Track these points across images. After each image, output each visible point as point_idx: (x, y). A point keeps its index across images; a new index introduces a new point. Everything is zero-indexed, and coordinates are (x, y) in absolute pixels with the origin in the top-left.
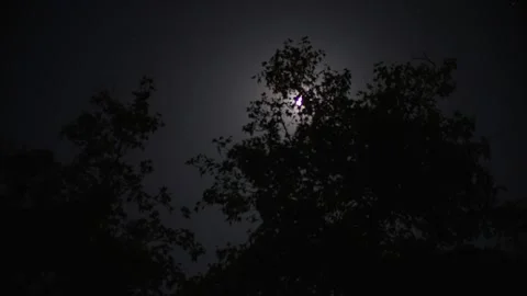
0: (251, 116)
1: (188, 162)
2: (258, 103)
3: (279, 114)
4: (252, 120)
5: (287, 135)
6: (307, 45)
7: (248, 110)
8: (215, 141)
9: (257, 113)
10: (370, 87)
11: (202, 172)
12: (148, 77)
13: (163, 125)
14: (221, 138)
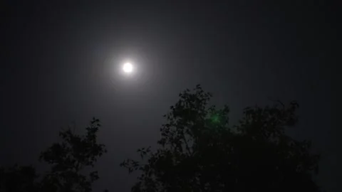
0: (163, 134)
1: (121, 165)
2: (168, 125)
3: (182, 133)
4: (164, 137)
5: (188, 148)
6: (200, 90)
7: (161, 130)
8: (139, 150)
9: (167, 132)
10: (241, 122)
11: (130, 171)
12: (96, 119)
13: (106, 151)
14: (143, 149)
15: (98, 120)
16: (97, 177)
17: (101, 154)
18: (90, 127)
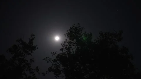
0: (62, 46)
1: (44, 59)
2: (64, 42)
3: (71, 45)
5: (73, 52)
6: (79, 26)
7: (62, 44)
8: (52, 53)
9: (64, 45)
10: (98, 38)
11: (48, 62)
12: (33, 34)
13: (38, 48)
14: (53, 52)
15: (34, 35)
16: (33, 61)
17: (35, 49)
18: (30, 38)
